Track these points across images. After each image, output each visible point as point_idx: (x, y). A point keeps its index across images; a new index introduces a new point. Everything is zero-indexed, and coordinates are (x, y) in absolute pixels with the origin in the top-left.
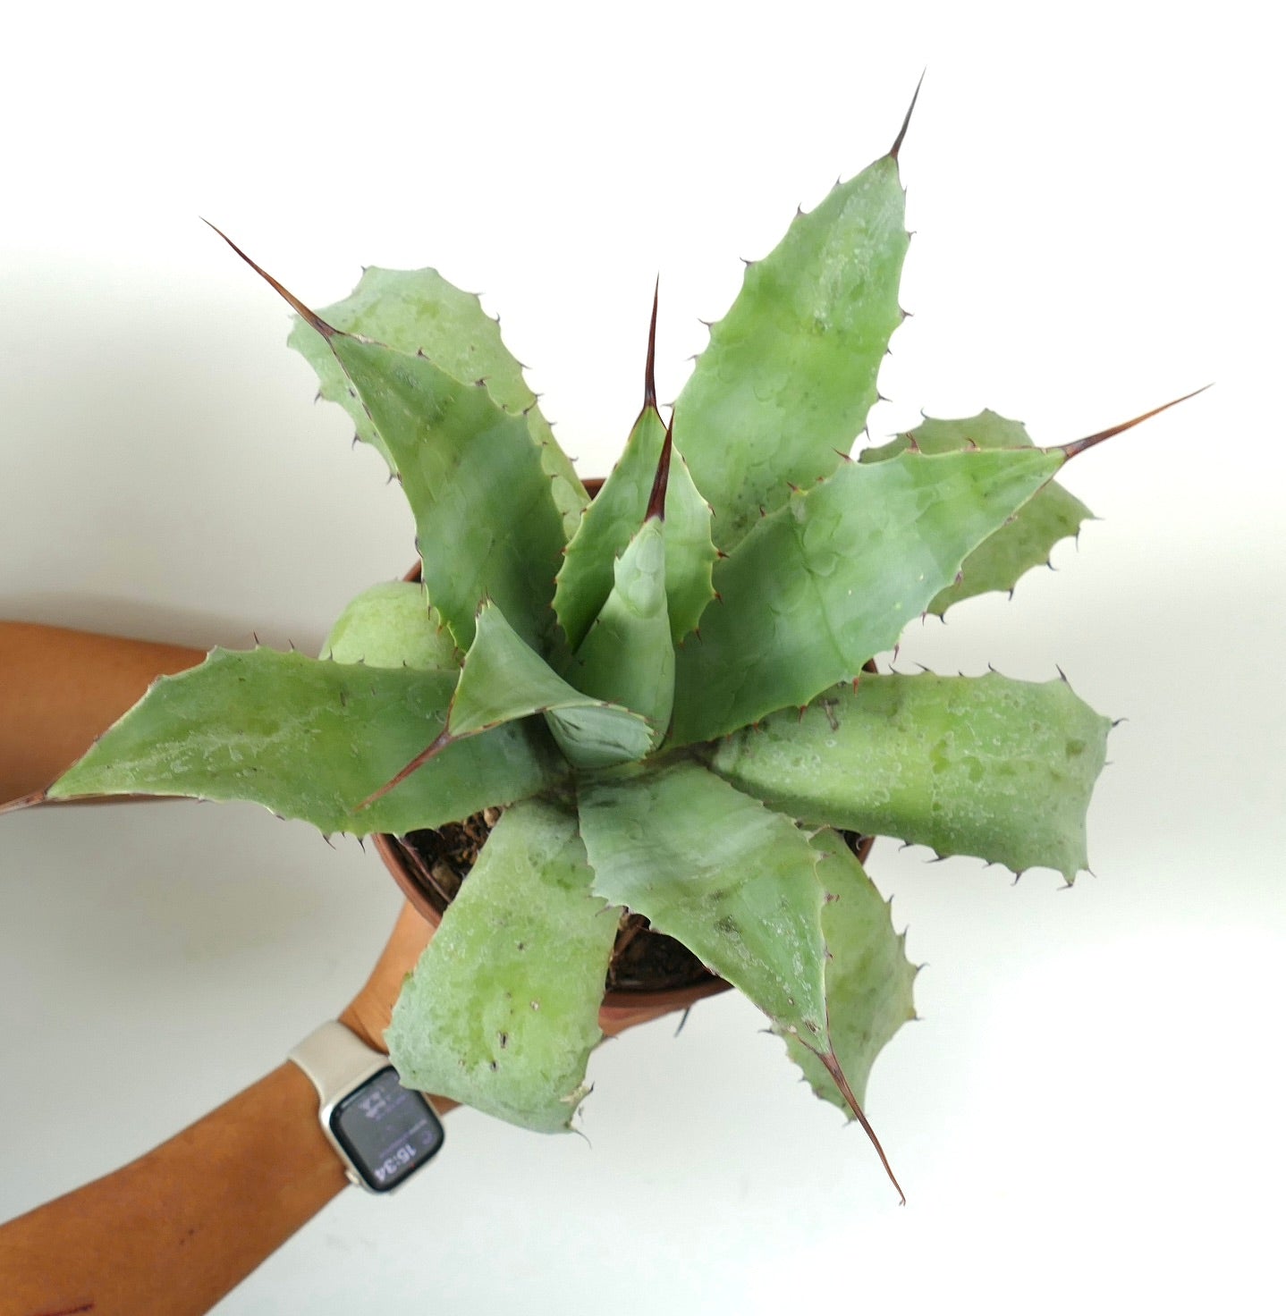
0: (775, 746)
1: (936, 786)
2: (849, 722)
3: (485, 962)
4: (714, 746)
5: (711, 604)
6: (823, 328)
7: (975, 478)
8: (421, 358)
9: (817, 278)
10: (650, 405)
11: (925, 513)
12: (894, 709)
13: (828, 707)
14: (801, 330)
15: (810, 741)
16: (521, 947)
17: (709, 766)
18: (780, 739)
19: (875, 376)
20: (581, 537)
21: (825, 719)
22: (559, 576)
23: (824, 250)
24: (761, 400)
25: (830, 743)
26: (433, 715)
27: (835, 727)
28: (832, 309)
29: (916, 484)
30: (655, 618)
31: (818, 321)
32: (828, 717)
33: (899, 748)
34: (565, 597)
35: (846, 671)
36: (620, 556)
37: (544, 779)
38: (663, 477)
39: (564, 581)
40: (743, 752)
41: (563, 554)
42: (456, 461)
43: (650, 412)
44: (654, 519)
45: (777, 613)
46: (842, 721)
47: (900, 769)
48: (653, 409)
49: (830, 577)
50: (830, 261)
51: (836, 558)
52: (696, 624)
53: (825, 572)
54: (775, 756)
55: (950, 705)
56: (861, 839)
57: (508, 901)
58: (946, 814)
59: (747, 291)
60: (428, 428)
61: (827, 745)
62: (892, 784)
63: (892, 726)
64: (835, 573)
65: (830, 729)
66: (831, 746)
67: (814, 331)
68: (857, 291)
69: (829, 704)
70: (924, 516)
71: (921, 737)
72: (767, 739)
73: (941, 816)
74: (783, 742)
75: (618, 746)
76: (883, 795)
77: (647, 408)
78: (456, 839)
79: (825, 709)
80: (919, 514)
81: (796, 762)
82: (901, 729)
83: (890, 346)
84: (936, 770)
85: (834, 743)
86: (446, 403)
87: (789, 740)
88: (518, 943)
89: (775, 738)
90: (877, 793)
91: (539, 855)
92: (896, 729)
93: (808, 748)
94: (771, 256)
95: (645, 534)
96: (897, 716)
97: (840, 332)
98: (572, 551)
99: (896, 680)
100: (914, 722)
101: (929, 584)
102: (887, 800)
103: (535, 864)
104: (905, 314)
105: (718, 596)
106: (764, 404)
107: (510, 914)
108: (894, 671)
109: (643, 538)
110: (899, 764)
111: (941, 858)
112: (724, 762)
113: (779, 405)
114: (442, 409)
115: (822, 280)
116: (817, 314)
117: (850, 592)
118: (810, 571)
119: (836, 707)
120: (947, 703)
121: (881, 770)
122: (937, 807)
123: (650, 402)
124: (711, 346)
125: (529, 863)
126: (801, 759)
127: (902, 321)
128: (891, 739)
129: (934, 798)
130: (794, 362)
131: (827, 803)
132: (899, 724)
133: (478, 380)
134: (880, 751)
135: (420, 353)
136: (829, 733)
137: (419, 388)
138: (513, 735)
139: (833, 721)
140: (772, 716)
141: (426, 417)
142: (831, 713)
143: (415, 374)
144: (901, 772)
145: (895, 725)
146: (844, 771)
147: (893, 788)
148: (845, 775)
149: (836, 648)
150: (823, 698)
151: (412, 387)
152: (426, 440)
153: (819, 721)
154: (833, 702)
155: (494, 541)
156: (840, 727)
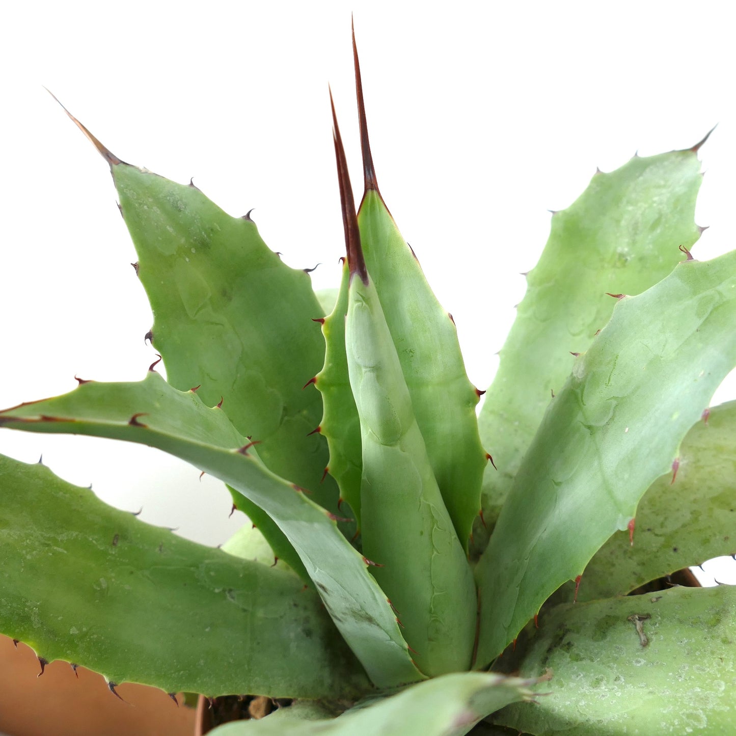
0: (576, 665)
2: (662, 637)
6: (626, 260)
8: (192, 188)
9: (618, 221)
11: (707, 318)
12: (718, 617)
13: (638, 622)
14: (606, 265)
15: (616, 660)
18: (581, 659)
21: (634, 636)
23: (624, 200)
24: (574, 335)
25: (638, 662)
26: (224, 591)
27: (645, 644)
28: (634, 242)
29: (694, 293)
31: (621, 255)
32: (638, 633)
33: (723, 664)
35: (621, 518)
37: (331, 687)
39: (329, 432)
40: (541, 673)
42: (226, 295)
43: (373, 197)
44: (355, 280)
46: (654, 637)
47: (723, 688)
49: (608, 424)
50: (630, 208)
52: (478, 505)
53: (603, 422)
54: (573, 677)
59: (554, 236)
60: (193, 251)
61: (635, 663)
62: (710, 706)
63: (712, 637)
64: (612, 419)
65: (640, 647)
66: (639, 665)
67: (618, 264)
68: (656, 223)
69: (640, 619)
72: (569, 659)
74: (584, 662)
76: (697, 718)
77: (370, 192)
79: (635, 625)
81: (597, 683)
82: (726, 641)
85: (643, 662)
86: (212, 230)
87: (592, 661)
89: (578, 658)
90: (689, 716)
92: (719, 641)
93: (612, 668)
94: (574, 205)
96: (721, 627)
97: (641, 259)
102: (703, 725)
104: (702, 229)
106: (578, 338)
108: (719, 583)
110: (723, 683)
114: (208, 236)
115: (623, 223)
116: (619, 250)
117: (627, 429)
118: (590, 428)
119: (648, 622)
123: (372, 185)
126: (602, 680)
127: (701, 235)
128: (713, 653)
131: (625, 729)
132: (723, 636)
133: (245, 214)
134: (698, 669)
135: (192, 184)
136: (638, 650)
137: (187, 213)
138: (308, 633)
139: (643, 638)
140: (578, 632)
141: (192, 241)
142: (642, 629)
143: (184, 200)
144: (724, 691)
145: (718, 637)
146: (651, 693)
147: (713, 710)
148: (651, 697)
149: (610, 493)
150: (633, 614)
151: (180, 211)
152: (187, 260)
153: (628, 638)
154: (644, 618)
155: (285, 409)
156: (651, 644)
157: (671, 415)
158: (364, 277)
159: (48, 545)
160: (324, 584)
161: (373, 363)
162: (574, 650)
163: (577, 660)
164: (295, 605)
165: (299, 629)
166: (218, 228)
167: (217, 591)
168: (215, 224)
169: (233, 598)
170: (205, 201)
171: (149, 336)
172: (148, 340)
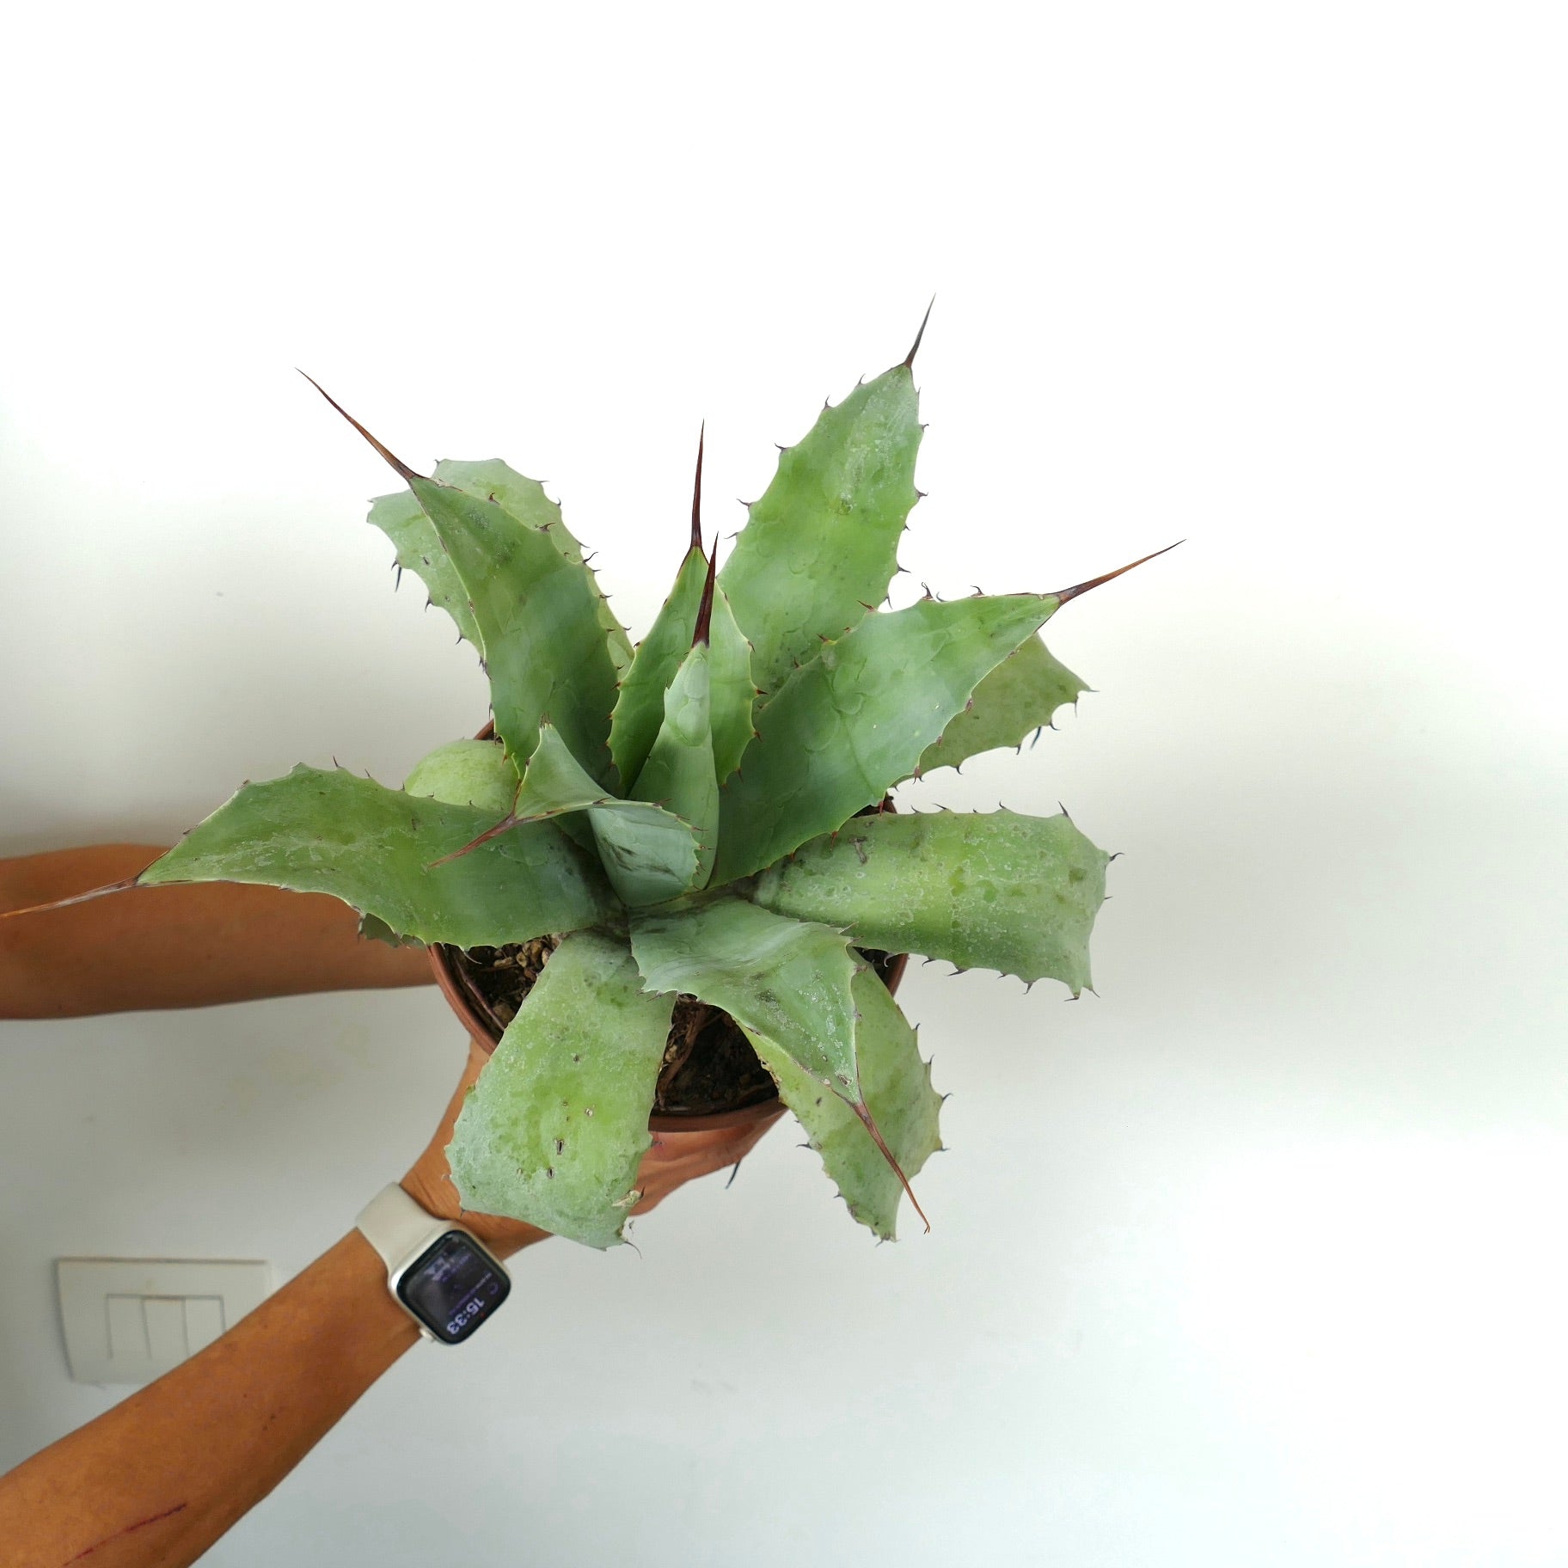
0: (811, 880)
1: (954, 907)
2: (877, 856)
3: (543, 1073)
4: (754, 882)
5: (752, 740)
6: (849, 508)
7: (982, 621)
8: (492, 503)
9: (843, 464)
10: (696, 545)
11: (940, 653)
12: (916, 842)
13: (858, 844)
14: (830, 509)
15: (842, 874)
16: (577, 1059)
17: (750, 899)
18: (814, 874)
19: (895, 549)
20: (635, 672)
21: (855, 855)
22: (614, 711)
23: (849, 440)
24: (795, 573)
25: (860, 875)
26: (497, 848)
27: (864, 861)
28: (857, 491)
29: (932, 628)
30: (701, 747)
31: (844, 502)
32: (857, 852)
33: (921, 876)
34: (622, 734)
35: (873, 796)
36: (669, 683)
37: (598, 913)
38: (708, 601)
39: (618, 717)
40: (781, 886)
41: (618, 690)
42: (522, 600)
43: (696, 550)
44: (701, 644)
45: (811, 752)
46: (870, 856)
47: (922, 894)
48: (699, 549)
49: (857, 715)
50: (854, 450)
51: (862, 698)
52: (738, 764)
53: (852, 712)
54: (810, 888)
55: (966, 837)
56: (888, 957)
57: (565, 1018)
58: (964, 931)
59: (781, 473)
60: (498, 567)
61: (856, 876)
62: (915, 907)
63: (915, 857)
64: (861, 711)
65: (860, 863)
66: (860, 877)
67: (841, 510)
68: (878, 475)
69: (858, 841)
70: (939, 655)
71: (941, 865)
72: (803, 874)
73: (960, 933)
74: (818, 876)
75: (667, 871)
76: (907, 916)
77: (694, 548)
78: (516, 981)
79: (855, 845)
80: (935, 653)
81: (830, 893)
82: (923, 860)
83: (908, 522)
84: (954, 892)
85: (863, 875)
86: (514, 545)
87: (823, 874)
88: (574, 1055)
89: (811, 873)
90: (902, 914)
91: (594, 977)
92: (919, 859)
93: (840, 880)
94: (802, 443)
95: (692, 660)
96: (919, 848)
97: (863, 511)
98: (626, 686)
99: (918, 818)
100: (935, 853)
101: (944, 712)
102: (911, 920)
103: (590, 985)
104: (921, 495)
105: (757, 734)
106: (798, 576)
107: (567, 1029)
108: (917, 811)
109: (690, 665)
110: (922, 890)
111: (960, 971)
112: (764, 895)
113: (810, 577)
114: (510, 551)
115: (847, 466)
116: (843, 495)
117: (875, 727)
118: (839, 712)
119: (865, 843)
120: (964, 835)
121: (906, 895)
122: (955, 924)
123: (696, 541)
124: (750, 524)
125: (584, 984)
126: (833, 890)
127: (918, 501)
128: (914, 868)
129: (953, 917)
130: (824, 539)
132: (921, 855)
133: (542, 526)
134: (905, 880)
135: (491, 499)
136: (859, 866)
137: (491, 529)
138: (570, 872)
139: (862, 856)
140: (807, 851)
141: (496, 557)
142: (861, 849)
143: (486, 518)
144: (924, 896)
145: (918, 856)
146: (872, 899)
147: (917, 910)
148: (874, 901)
149: (863, 776)
150: (853, 836)
151: (485, 526)
152: (495, 578)
153: (848, 854)
154: (862, 840)
155: (554, 683)
156: (868, 861)
157: (914, 732)
158: (707, 642)
159: (381, 847)
160: (627, 846)
161: (700, 696)
162: (807, 867)
163: (811, 875)
164: (551, 848)
165: (563, 870)
166: (517, 541)
167: (492, 850)
168: (516, 538)
169: (505, 853)
170: (506, 516)
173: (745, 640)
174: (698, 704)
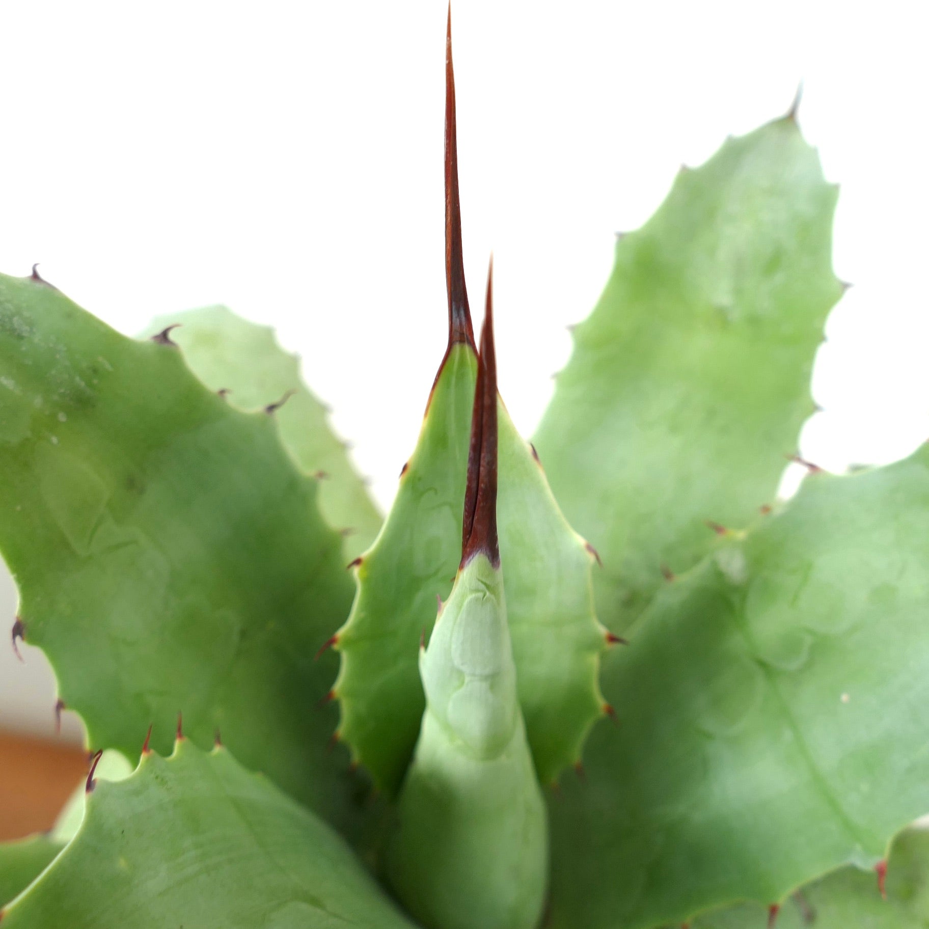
2: (834, 907)
5: (599, 726)
6: (729, 319)
8: (38, 285)
9: (713, 252)
10: (462, 341)
14: (698, 323)
20: (363, 615)
22: (339, 687)
23: (720, 215)
24: (647, 427)
27: (810, 917)
30: (503, 759)
31: (721, 310)
34: (359, 722)
35: (858, 847)
36: (426, 644)
39: (349, 693)
41: (336, 647)
44: (478, 560)
45: (709, 736)
46: (819, 907)
48: (467, 348)
50: (729, 230)
52: (576, 755)
53: (790, 666)
60: (62, 417)
65: (800, 922)
67: (716, 324)
68: (773, 263)
77: (457, 347)
83: (827, 330)
86: (95, 371)
95: (463, 596)
98: (349, 642)
104: (845, 286)
105: (610, 711)
106: (652, 431)
109: (459, 606)
113: (673, 431)
114: (89, 384)
115: (721, 255)
116: (718, 300)
117: (845, 698)
123: (462, 334)
127: (841, 296)
130: (692, 370)
133: (158, 331)
135: (35, 276)
137: (36, 340)
141: (56, 397)
143: (26, 314)
151: (20, 337)
152: (54, 440)
156: (818, 919)
158: (494, 555)
161: (488, 671)
166: (108, 366)
168: (100, 359)
170: (71, 312)
171: (18, 630)
172: (18, 638)
173: (579, 541)
174: (485, 685)
